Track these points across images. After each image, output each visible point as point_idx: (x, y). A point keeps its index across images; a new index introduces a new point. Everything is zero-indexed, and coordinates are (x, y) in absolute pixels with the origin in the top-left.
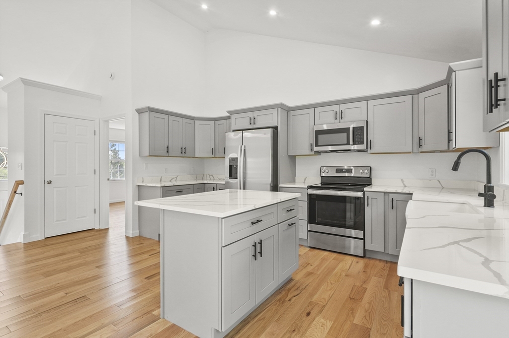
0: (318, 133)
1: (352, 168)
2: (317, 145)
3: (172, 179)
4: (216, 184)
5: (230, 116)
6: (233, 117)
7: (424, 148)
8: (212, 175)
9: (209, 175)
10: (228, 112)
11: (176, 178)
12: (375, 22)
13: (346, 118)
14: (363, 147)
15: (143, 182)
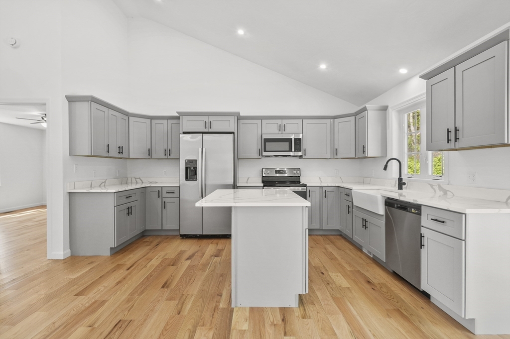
0: (267, 140)
1: (286, 169)
2: (265, 151)
3: (102, 184)
4: (162, 187)
5: (180, 117)
6: (184, 119)
7: (338, 157)
8: (139, 178)
9: (136, 178)
10: (178, 113)
11: (105, 182)
12: (323, 67)
13: (287, 130)
14: (300, 153)
15: (74, 188)
